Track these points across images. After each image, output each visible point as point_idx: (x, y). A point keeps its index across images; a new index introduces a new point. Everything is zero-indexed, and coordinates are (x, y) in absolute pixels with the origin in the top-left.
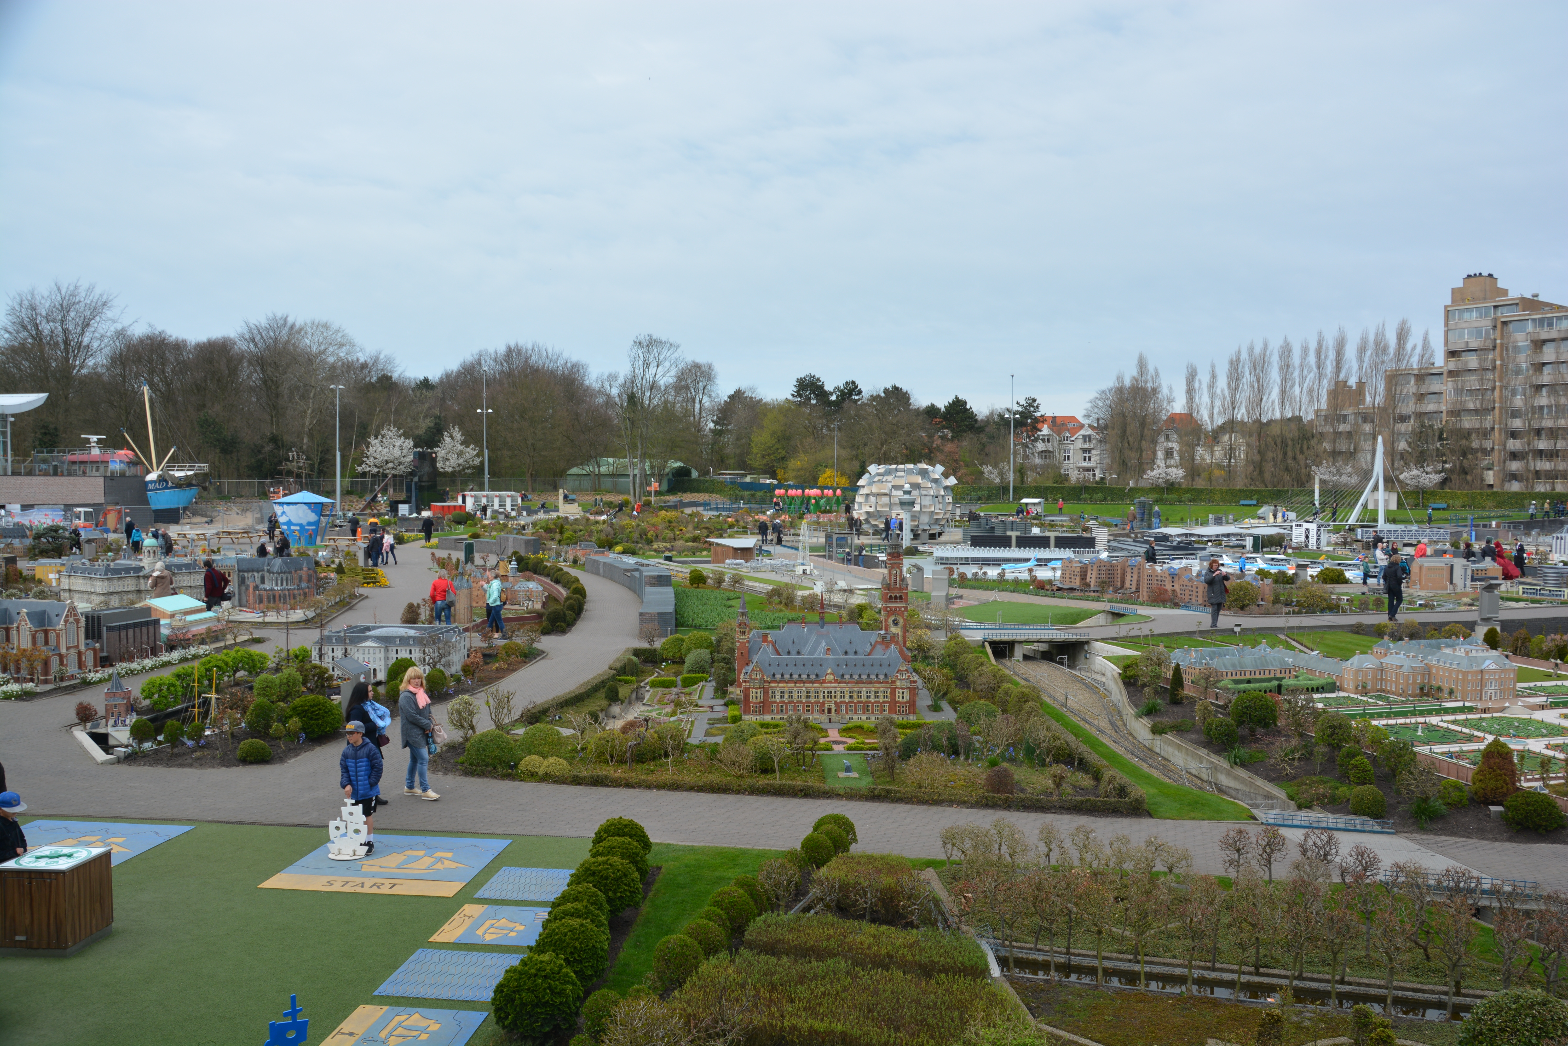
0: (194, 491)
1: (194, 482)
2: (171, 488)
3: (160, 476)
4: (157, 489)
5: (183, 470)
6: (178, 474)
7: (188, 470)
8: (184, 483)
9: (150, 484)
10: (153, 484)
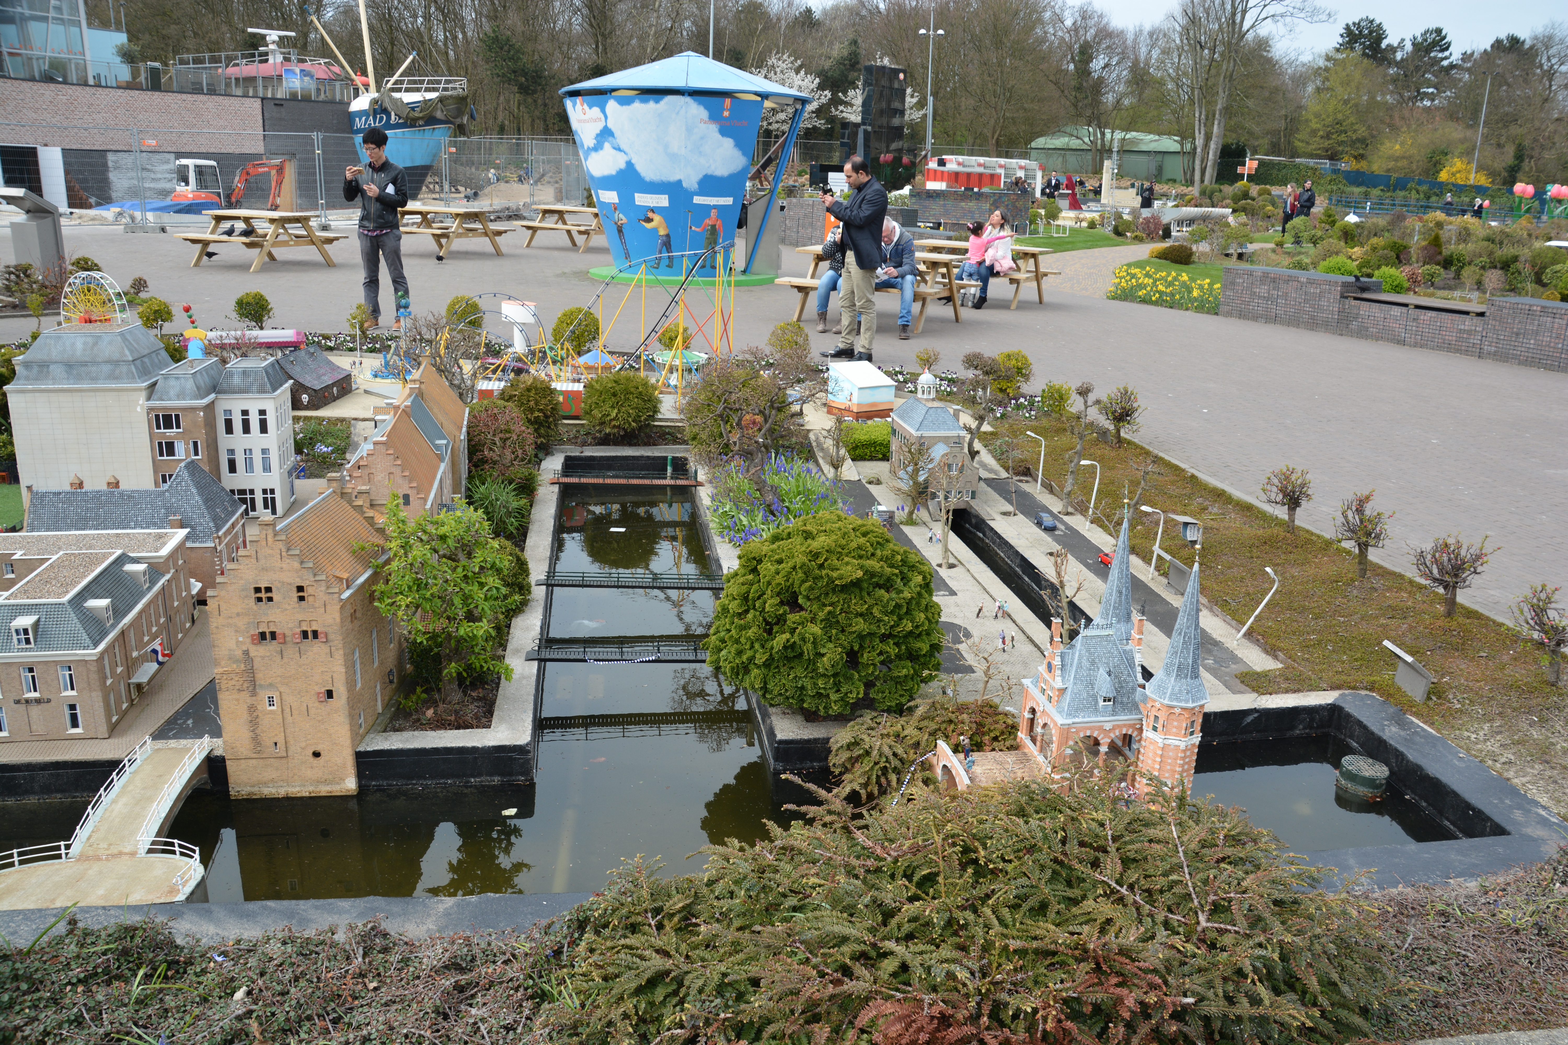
0: (442, 132)
1: (439, 115)
2: (397, 126)
3: (374, 102)
5: (418, 90)
6: (409, 98)
7: (428, 90)
8: (421, 115)
9: (357, 119)
10: (364, 118)
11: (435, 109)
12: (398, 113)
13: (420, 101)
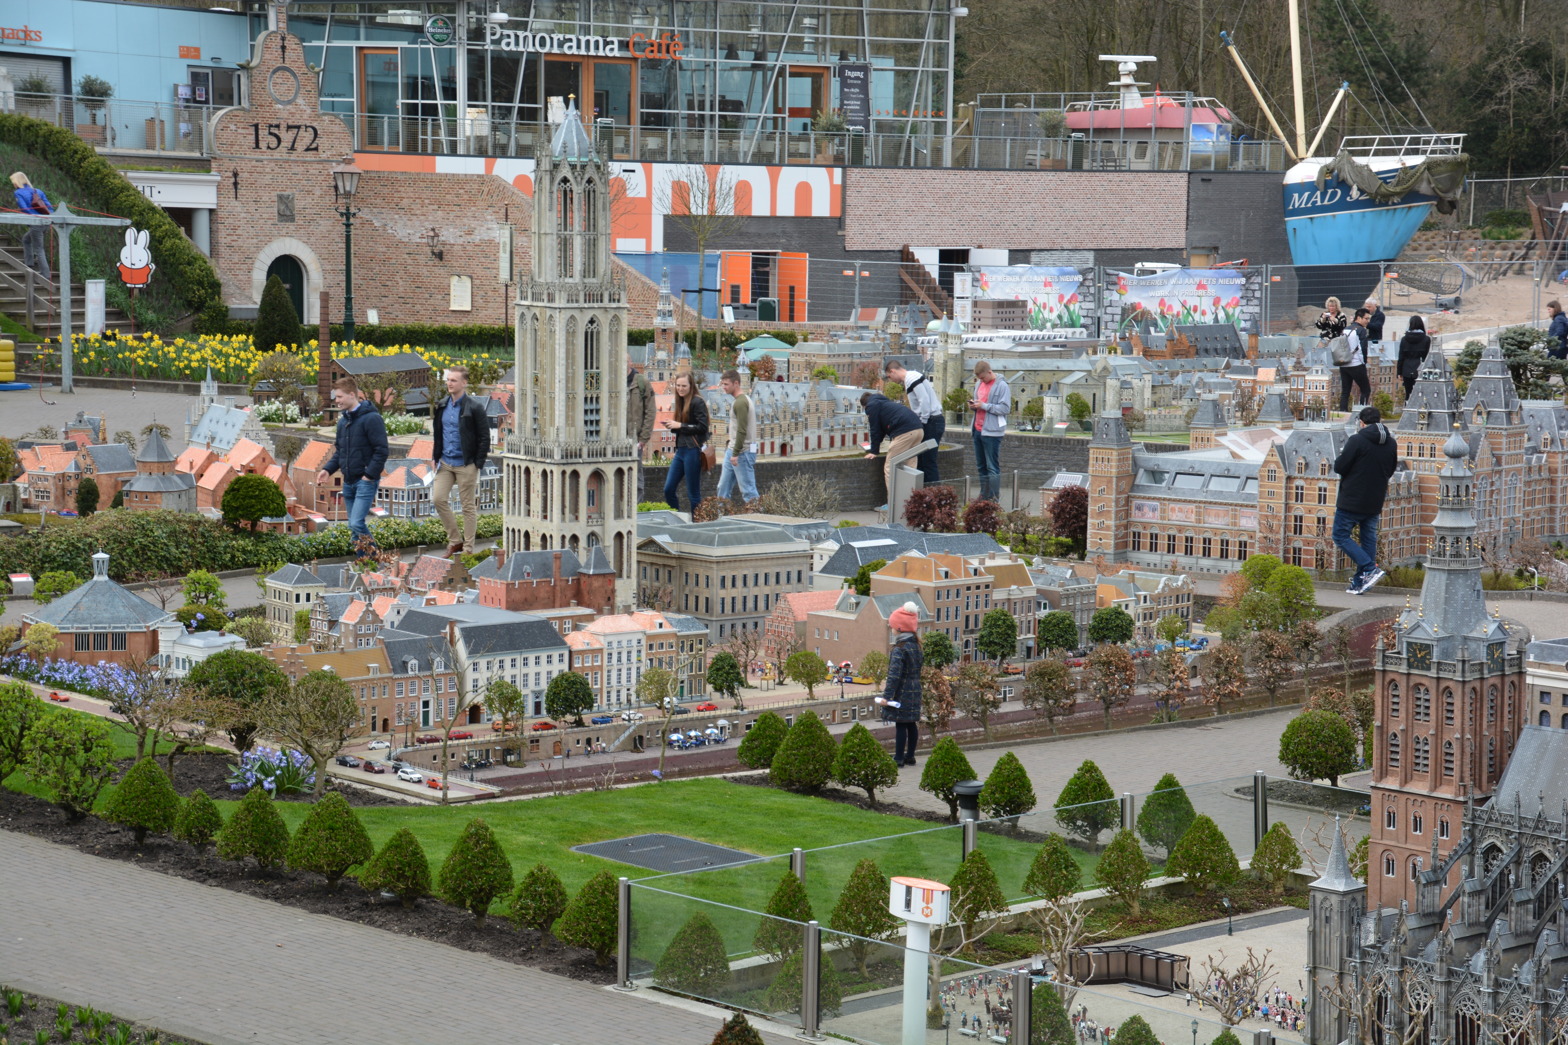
0: (1420, 212)
1: (1424, 188)
2: (1357, 204)
3: (1327, 170)
4: (1315, 209)
5: (1394, 153)
6: (1380, 164)
7: (1408, 152)
8: (1398, 189)
9: (1296, 196)
10: (1306, 194)
11: (1419, 180)
12: (1363, 187)
13: (1396, 170)
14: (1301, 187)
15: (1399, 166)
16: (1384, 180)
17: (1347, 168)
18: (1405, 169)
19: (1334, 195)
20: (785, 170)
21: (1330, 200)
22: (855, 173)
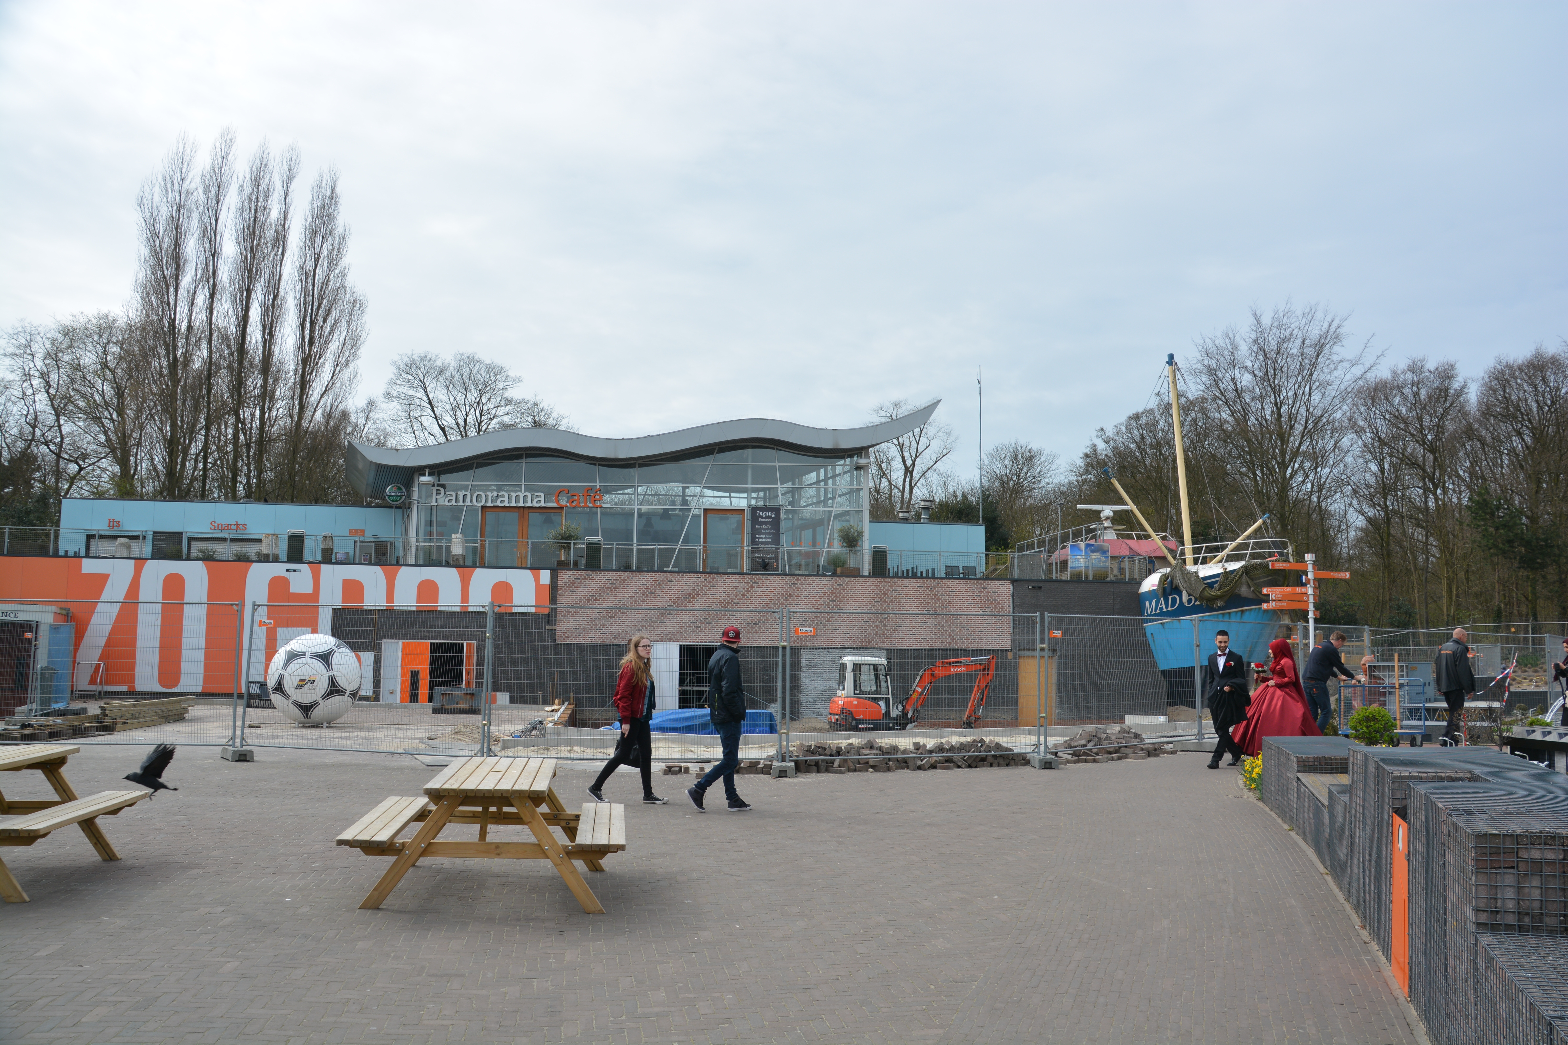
1: (1244, 592)
3: (1165, 578)
4: (1164, 615)
5: (1218, 560)
6: (1206, 571)
7: (1230, 559)
8: (1219, 593)
9: (1147, 603)
10: (1154, 601)
11: (1238, 583)
12: (1191, 592)
13: (1220, 574)
14: (1151, 594)
15: (1222, 571)
16: (1211, 586)
17: (1178, 575)
18: (1226, 574)
19: (1174, 600)
20: (478, 572)
21: (1173, 605)
22: (566, 577)
